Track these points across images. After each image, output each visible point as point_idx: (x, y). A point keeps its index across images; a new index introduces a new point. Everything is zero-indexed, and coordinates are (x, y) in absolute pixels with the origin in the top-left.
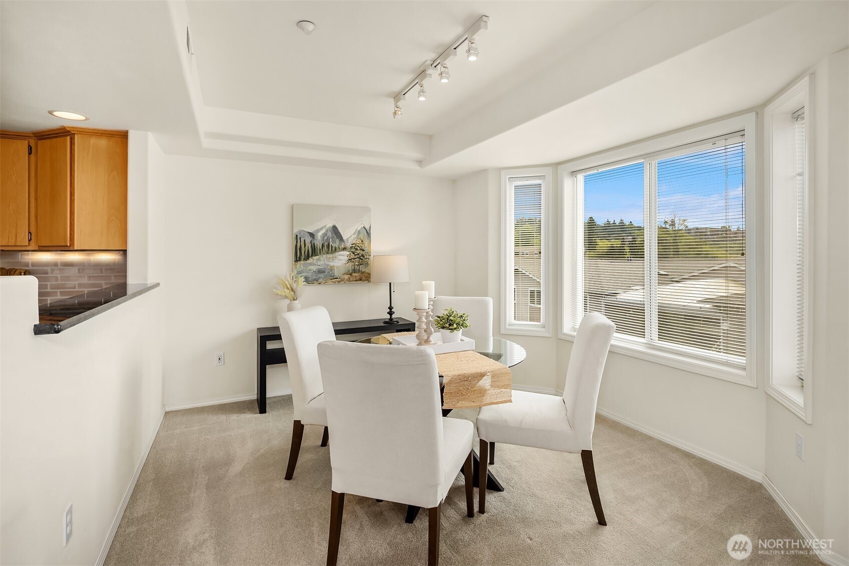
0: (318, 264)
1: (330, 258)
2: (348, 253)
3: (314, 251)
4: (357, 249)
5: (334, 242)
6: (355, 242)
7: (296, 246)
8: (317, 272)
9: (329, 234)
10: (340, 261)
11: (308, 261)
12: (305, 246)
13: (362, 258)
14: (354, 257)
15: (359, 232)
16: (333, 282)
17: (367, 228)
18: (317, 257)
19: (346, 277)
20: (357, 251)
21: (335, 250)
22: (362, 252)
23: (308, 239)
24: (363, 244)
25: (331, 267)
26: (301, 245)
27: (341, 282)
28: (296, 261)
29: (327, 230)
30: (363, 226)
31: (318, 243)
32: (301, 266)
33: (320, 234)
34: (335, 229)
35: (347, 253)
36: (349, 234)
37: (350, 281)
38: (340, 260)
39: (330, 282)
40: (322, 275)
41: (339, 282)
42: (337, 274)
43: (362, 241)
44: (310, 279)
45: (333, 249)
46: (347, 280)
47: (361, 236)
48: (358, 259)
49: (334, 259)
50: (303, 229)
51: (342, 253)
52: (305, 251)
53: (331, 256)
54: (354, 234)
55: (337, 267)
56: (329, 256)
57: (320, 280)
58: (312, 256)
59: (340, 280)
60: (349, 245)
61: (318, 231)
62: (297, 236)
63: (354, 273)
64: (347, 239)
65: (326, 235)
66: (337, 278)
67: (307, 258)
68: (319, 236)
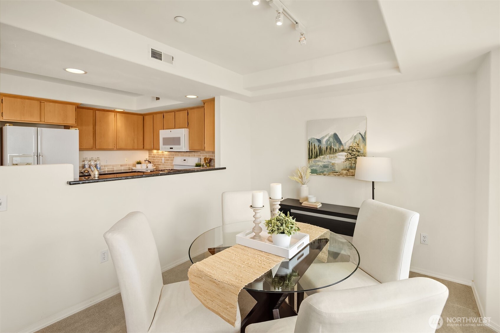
0: (324, 161)
1: (332, 157)
2: (346, 154)
3: (321, 152)
4: (353, 151)
5: (335, 145)
6: (351, 145)
7: (309, 148)
8: (323, 167)
9: (331, 140)
11: (317, 159)
12: (315, 149)
14: (351, 157)
15: (355, 137)
16: (335, 175)
17: (363, 133)
18: (323, 156)
19: (345, 172)
20: (353, 153)
21: (336, 151)
22: (357, 153)
23: (317, 144)
24: (358, 146)
25: (333, 164)
26: (312, 148)
27: (340, 176)
28: (309, 158)
29: (330, 137)
30: (358, 132)
31: (324, 146)
32: (313, 162)
34: (336, 136)
35: (344, 154)
36: (347, 140)
37: (347, 176)
38: (340, 159)
39: (332, 175)
40: (326, 169)
41: (339, 175)
42: (337, 169)
43: (358, 144)
44: (318, 171)
45: (334, 151)
46: (345, 175)
47: (357, 140)
48: (354, 159)
49: (335, 158)
50: (314, 137)
51: (341, 153)
52: (315, 152)
53: (332, 155)
54: (351, 139)
55: (338, 164)
57: (325, 173)
58: (319, 155)
59: (339, 173)
60: (346, 147)
61: (323, 138)
62: (309, 142)
63: (351, 169)
64: (345, 143)
65: (329, 140)
66: (337, 172)
67: (316, 157)
68: (324, 141)
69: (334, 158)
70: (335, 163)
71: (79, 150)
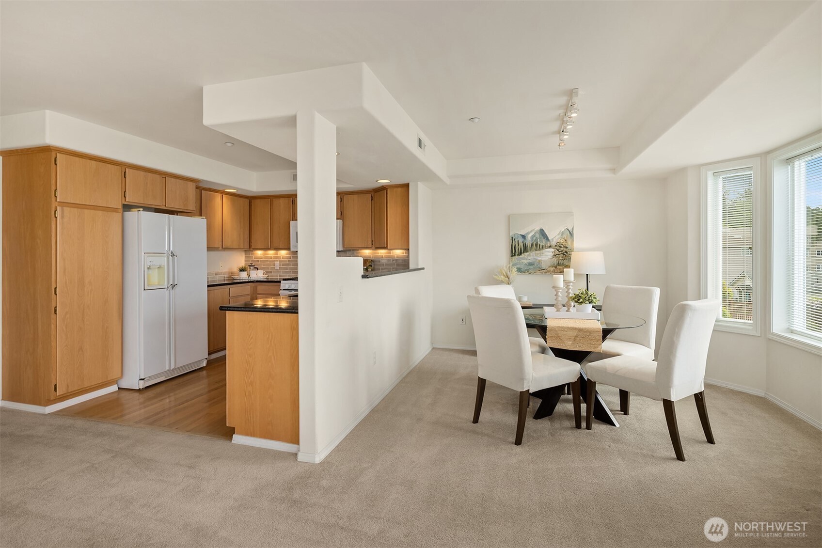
0: (529, 259)
1: (538, 254)
2: (553, 250)
3: (525, 249)
4: (561, 247)
5: (541, 241)
6: (559, 241)
7: (512, 245)
8: (528, 264)
9: (537, 235)
10: (547, 256)
11: (521, 256)
12: (518, 245)
13: (565, 254)
14: (558, 253)
15: (563, 233)
16: (541, 272)
17: (570, 229)
18: (528, 253)
19: (552, 269)
20: (561, 249)
21: (542, 247)
22: (565, 249)
23: (521, 240)
24: (566, 242)
25: (539, 261)
26: (515, 245)
27: (548, 273)
28: (512, 256)
29: (536, 233)
30: (566, 228)
31: (529, 244)
32: (516, 260)
33: (530, 235)
34: (542, 232)
35: (552, 250)
36: (554, 236)
37: (555, 272)
38: (547, 255)
39: (538, 272)
40: (532, 267)
41: (546, 273)
42: (544, 267)
43: (566, 240)
44: (522, 270)
45: (541, 247)
46: (552, 271)
47: (565, 236)
48: (562, 255)
50: (517, 233)
51: (548, 250)
52: (518, 249)
53: (539, 252)
54: (558, 235)
55: (544, 261)
56: (537, 252)
57: (530, 271)
58: (524, 252)
59: (546, 271)
60: (553, 243)
61: (528, 233)
62: (512, 238)
63: (559, 265)
64: (552, 239)
65: (535, 236)
66: (544, 270)
67: (520, 254)
68: (529, 237)
69: (541, 255)
70: (541, 260)
71: (207, 250)
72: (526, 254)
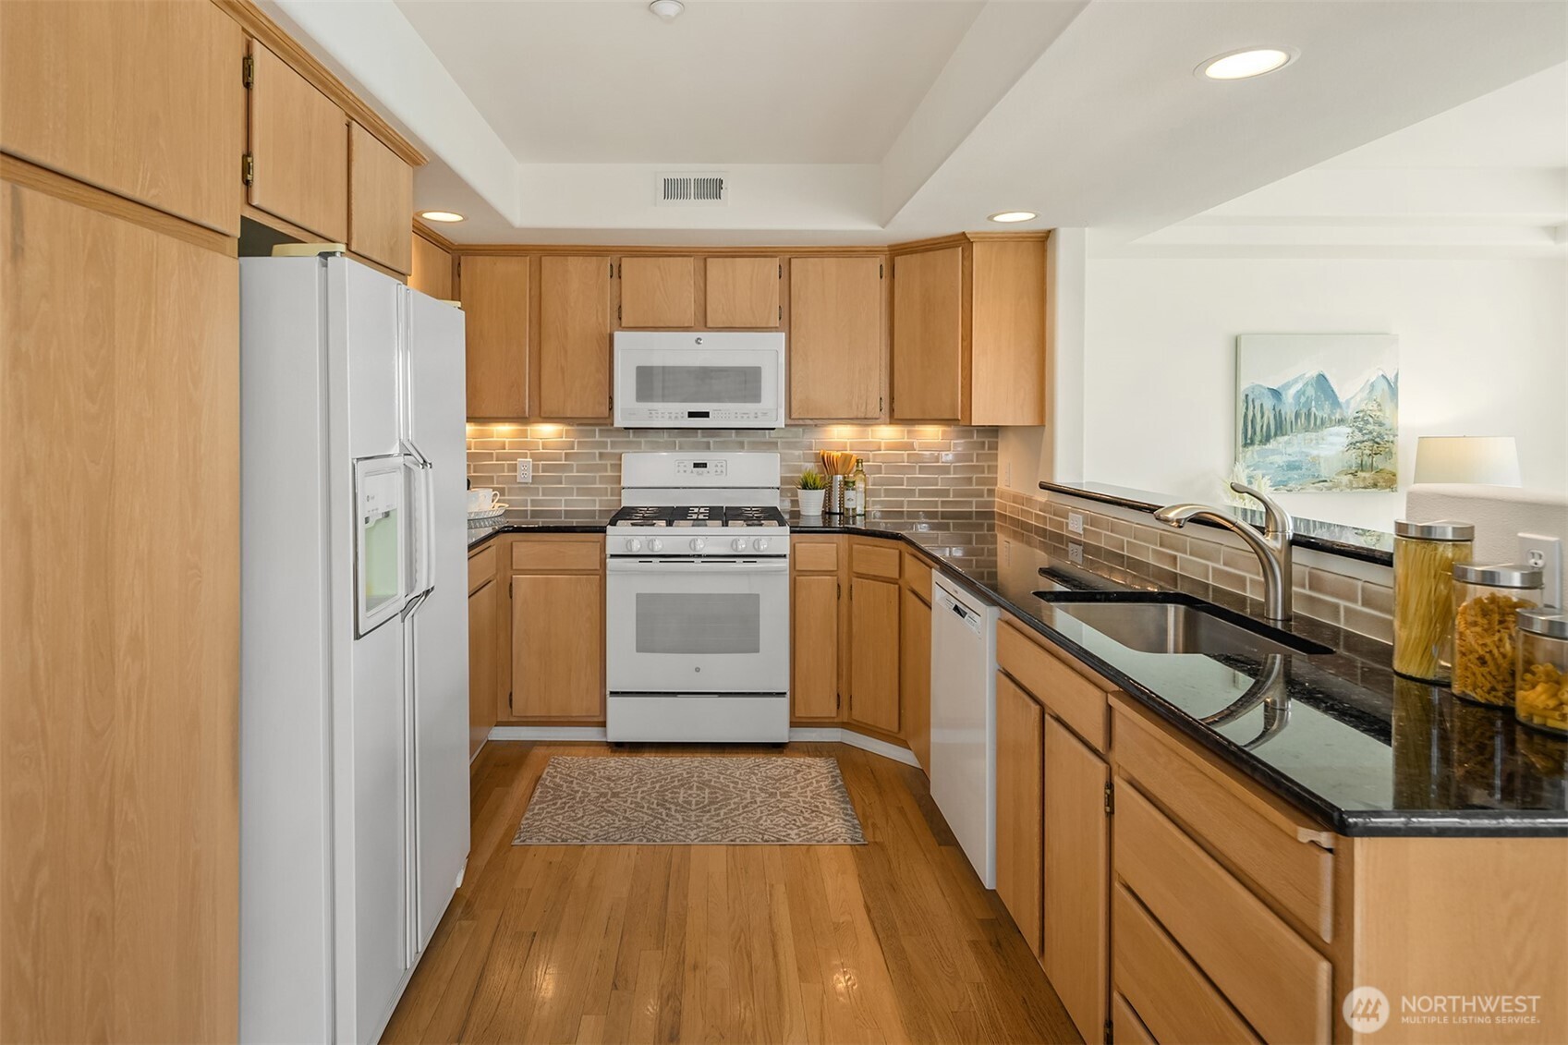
0: (1288, 452)
1: (1312, 440)
2: (1349, 430)
3: (1280, 428)
4: (1367, 422)
5: (1322, 408)
6: (1363, 407)
7: (1246, 415)
8: (1285, 468)
9: (1311, 392)
10: (1333, 446)
11: (1268, 446)
12: (1262, 417)
13: (1378, 440)
14: (1361, 438)
15: (1372, 385)
16: (1317, 488)
17: (1391, 377)
18: (1286, 438)
19: (1345, 479)
20: (1368, 426)
21: (1323, 423)
22: (1376, 428)
23: (1269, 403)
24: (1380, 410)
25: (1313, 458)
26: (1254, 415)
27: (1334, 490)
28: (1245, 445)
29: (1307, 384)
30: (1381, 373)
31: (1288, 410)
32: (1255, 456)
33: (1292, 391)
34: (1322, 380)
35: (1345, 430)
36: (1351, 392)
37: (1352, 488)
38: (1332, 444)
39: (1311, 488)
40: (1295, 474)
41: (1330, 489)
42: (1324, 474)
43: (1379, 405)
45: (1318, 422)
46: (1347, 485)
47: (1377, 394)
48: (1370, 444)
49: (1320, 442)
50: (1258, 383)
51: (1336, 429)
52: (1262, 426)
53: (1313, 435)
54: (1362, 389)
55: (1326, 458)
56: (1308, 435)
57: (1291, 485)
58: (1276, 435)
59: (1331, 484)
60: (1350, 413)
62: (1247, 396)
63: (1362, 471)
64: (1348, 402)
65: (1304, 393)
66: (1326, 481)
67: (1267, 439)
68: (1289, 396)
69: (1318, 443)
70: (1318, 456)
72: (1281, 439)
